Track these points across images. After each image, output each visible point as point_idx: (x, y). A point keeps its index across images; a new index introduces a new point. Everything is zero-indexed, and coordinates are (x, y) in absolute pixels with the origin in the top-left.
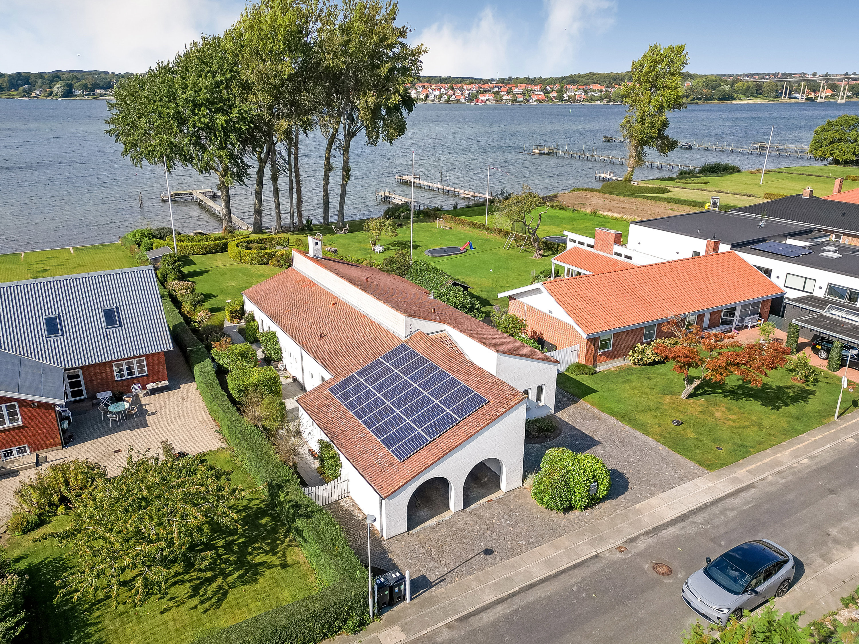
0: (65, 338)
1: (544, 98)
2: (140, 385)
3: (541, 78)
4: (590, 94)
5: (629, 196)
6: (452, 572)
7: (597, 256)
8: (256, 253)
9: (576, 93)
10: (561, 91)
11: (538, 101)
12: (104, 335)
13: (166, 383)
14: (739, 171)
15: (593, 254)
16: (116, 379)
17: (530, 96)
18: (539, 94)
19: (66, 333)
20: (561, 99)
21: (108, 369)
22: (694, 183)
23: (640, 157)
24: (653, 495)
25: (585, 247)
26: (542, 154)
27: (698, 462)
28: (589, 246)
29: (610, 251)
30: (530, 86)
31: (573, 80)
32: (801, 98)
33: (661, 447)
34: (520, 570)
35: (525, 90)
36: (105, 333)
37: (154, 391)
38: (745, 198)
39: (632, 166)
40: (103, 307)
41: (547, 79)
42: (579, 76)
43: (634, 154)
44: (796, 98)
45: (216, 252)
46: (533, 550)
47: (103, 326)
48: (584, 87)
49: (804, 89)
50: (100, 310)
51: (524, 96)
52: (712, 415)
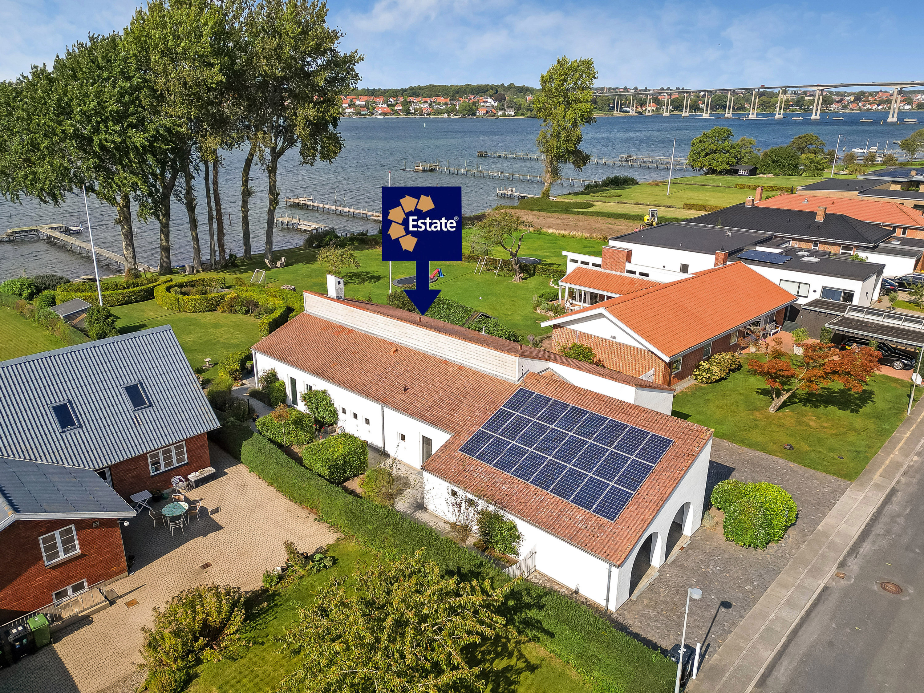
0: (85, 430)
1: (390, 111)
2: (181, 478)
3: (380, 89)
4: (435, 107)
5: (558, 212)
6: (710, 634)
7: (608, 276)
8: (200, 299)
9: (422, 106)
10: (406, 104)
11: (383, 114)
12: (132, 419)
13: (210, 470)
14: (637, 183)
15: (602, 273)
16: (152, 474)
17: (374, 109)
18: (382, 107)
19: (84, 423)
20: (408, 113)
21: (142, 463)
22: (610, 197)
23: (555, 172)
24: (825, 515)
25: (590, 267)
26: (425, 171)
27: (834, 474)
28: (594, 265)
29: (622, 269)
30: (371, 98)
31: (415, 92)
32: (631, 111)
33: (791, 465)
34: (771, 617)
35: (368, 102)
36: (133, 417)
37: (200, 482)
38: (667, 209)
39: (549, 181)
40: (122, 383)
41: (388, 91)
42: (420, 88)
43: (550, 169)
44: (626, 112)
45: (137, 301)
46: (765, 594)
47: (129, 409)
48: (429, 100)
49: (633, 103)
50: (119, 387)
51: (368, 108)
52: (808, 425)
